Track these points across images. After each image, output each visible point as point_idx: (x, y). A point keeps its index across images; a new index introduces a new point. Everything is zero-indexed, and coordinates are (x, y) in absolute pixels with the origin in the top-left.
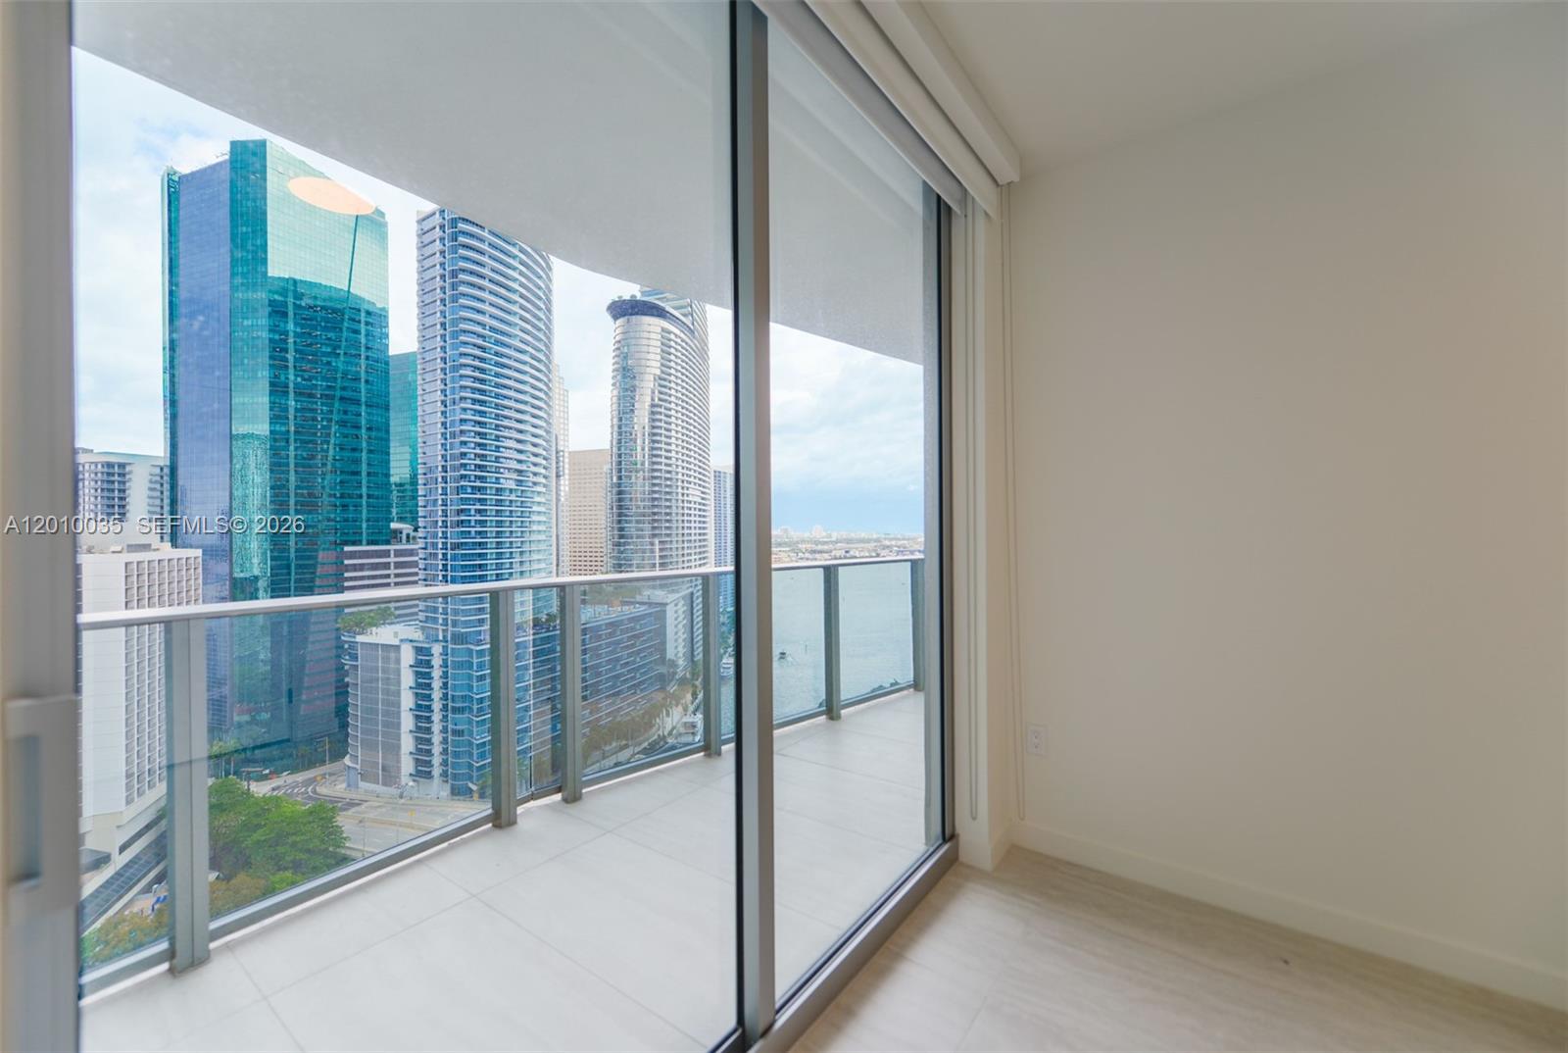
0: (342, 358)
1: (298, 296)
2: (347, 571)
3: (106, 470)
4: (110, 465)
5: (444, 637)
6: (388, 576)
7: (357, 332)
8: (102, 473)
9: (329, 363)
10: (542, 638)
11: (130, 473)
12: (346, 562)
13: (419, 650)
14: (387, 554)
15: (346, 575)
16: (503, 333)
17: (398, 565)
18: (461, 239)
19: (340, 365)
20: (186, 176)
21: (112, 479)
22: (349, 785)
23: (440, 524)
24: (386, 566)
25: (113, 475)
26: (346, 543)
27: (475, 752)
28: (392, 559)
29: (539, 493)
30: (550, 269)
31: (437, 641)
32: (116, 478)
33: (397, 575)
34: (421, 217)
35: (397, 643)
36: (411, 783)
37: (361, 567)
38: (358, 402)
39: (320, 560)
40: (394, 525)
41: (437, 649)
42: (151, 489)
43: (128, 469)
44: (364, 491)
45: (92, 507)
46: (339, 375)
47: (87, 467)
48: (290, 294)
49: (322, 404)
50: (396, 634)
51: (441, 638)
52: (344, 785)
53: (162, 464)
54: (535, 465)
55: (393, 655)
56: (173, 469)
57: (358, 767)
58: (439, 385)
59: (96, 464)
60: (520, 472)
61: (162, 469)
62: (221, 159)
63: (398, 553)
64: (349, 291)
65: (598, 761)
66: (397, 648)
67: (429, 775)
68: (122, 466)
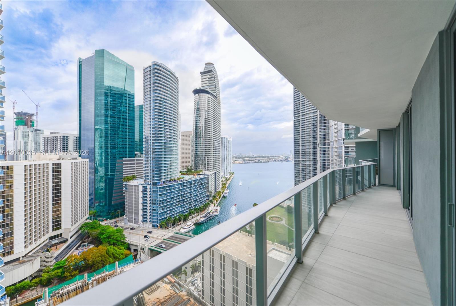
0: (123, 107)
1: (111, 90)
2: (124, 165)
3: (63, 138)
4: (64, 137)
5: (150, 183)
6: (134, 167)
7: (126, 100)
8: (62, 139)
9: (119, 109)
10: (176, 184)
11: (69, 139)
12: (124, 163)
13: (144, 187)
14: (134, 160)
15: (124, 166)
16: (166, 99)
17: (137, 164)
18: (156, 74)
19: (122, 109)
20: (84, 60)
21: (64, 140)
22: (125, 223)
23: (149, 152)
24: (134, 164)
25: (65, 139)
26: (123, 157)
27: (159, 215)
28: (135, 162)
29: (175, 144)
30: (178, 81)
31: (148, 184)
32: (66, 140)
33: (136, 166)
34: (145, 68)
35: (138, 185)
36: (142, 223)
37: (127, 164)
38: (126, 119)
39: (117, 162)
40: (136, 153)
41: (148, 187)
42: (74, 143)
43: (68, 138)
44: (128, 143)
45: (60, 148)
46: (122, 112)
47: (58, 137)
48: (109, 90)
49: (117, 120)
50: (137, 183)
51: (149, 184)
52: (124, 223)
53: (77, 136)
54: (174, 136)
55: (137, 188)
56: (80, 137)
57: (128, 218)
58: (149, 114)
59: (61, 136)
60: (170, 138)
61: (77, 138)
62: (93, 55)
63: (137, 160)
64: (124, 89)
65: (191, 219)
66: (138, 186)
67: (146, 221)
68: (67, 137)
